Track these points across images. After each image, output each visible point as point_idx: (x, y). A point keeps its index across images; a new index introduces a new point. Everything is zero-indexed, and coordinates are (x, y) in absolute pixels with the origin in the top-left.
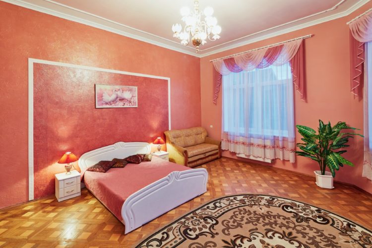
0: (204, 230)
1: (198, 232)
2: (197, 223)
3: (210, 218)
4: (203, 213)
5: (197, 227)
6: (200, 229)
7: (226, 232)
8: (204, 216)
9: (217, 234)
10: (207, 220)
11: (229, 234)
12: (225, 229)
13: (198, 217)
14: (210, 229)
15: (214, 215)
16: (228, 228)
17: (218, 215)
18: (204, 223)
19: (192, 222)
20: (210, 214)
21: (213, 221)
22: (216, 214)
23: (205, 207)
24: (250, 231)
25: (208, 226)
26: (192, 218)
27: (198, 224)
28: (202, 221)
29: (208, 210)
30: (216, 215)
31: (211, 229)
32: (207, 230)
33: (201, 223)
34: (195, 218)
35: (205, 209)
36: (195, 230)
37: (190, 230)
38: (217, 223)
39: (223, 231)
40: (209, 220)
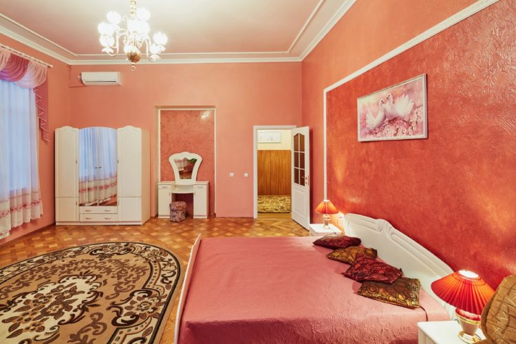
0: (128, 304)
1: (134, 299)
2: (143, 307)
3: (129, 323)
4: (144, 325)
5: (139, 302)
6: (133, 302)
7: (96, 317)
8: (140, 320)
9: (109, 308)
10: (131, 317)
11: (92, 316)
12: (99, 319)
13: (148, 315)
14: (121, 309)
15: (125, 331)
16: (95, 324)
17: (118, 335)
18: (133, 310)
19: (151, 304)
20: (133, 330)
21: (122, 321)
22: (122, 336)
23: (149, 338)
24: (59, 335)
25: (125, 311)
26: (155, 309)
27: (140, 306)
28: (138, 313)
29: (140, 335)
30: (121, 333)
31: (119, 310)
32: (123, 306)
33: (138, 309)
34: (151, 310)
35: (147, 333)
36: (139, 299)
37: (144, 296)
38: (114, 322)
39: (101, 315)
40: (128, 318)
